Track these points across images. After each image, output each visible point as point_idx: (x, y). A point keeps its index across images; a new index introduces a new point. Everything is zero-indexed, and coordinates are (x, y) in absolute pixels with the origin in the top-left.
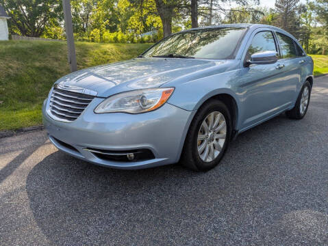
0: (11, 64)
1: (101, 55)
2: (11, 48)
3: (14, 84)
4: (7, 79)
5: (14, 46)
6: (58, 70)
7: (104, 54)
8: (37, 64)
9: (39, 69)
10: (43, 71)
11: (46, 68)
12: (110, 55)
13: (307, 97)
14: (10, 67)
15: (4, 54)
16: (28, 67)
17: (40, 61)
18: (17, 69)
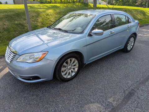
0: (5, 23)
1: (45, 16)
2: (5, 15)
3: (6, 33)
4: (3, 30)
5: (7, 14)
6: (26, 25)
7: (47, 16)
8: (16, 22)
9: (17, 24)
10: (19, 25)
11: (20, 24)
12: (49, 16)
13: (133, 42)
14: (5, 24)
15: (2, 18)
16: (12, 24)
17: (18, 21)
18: (8, 25)
